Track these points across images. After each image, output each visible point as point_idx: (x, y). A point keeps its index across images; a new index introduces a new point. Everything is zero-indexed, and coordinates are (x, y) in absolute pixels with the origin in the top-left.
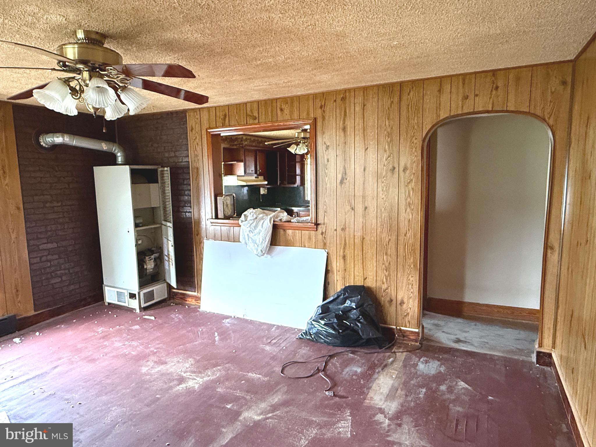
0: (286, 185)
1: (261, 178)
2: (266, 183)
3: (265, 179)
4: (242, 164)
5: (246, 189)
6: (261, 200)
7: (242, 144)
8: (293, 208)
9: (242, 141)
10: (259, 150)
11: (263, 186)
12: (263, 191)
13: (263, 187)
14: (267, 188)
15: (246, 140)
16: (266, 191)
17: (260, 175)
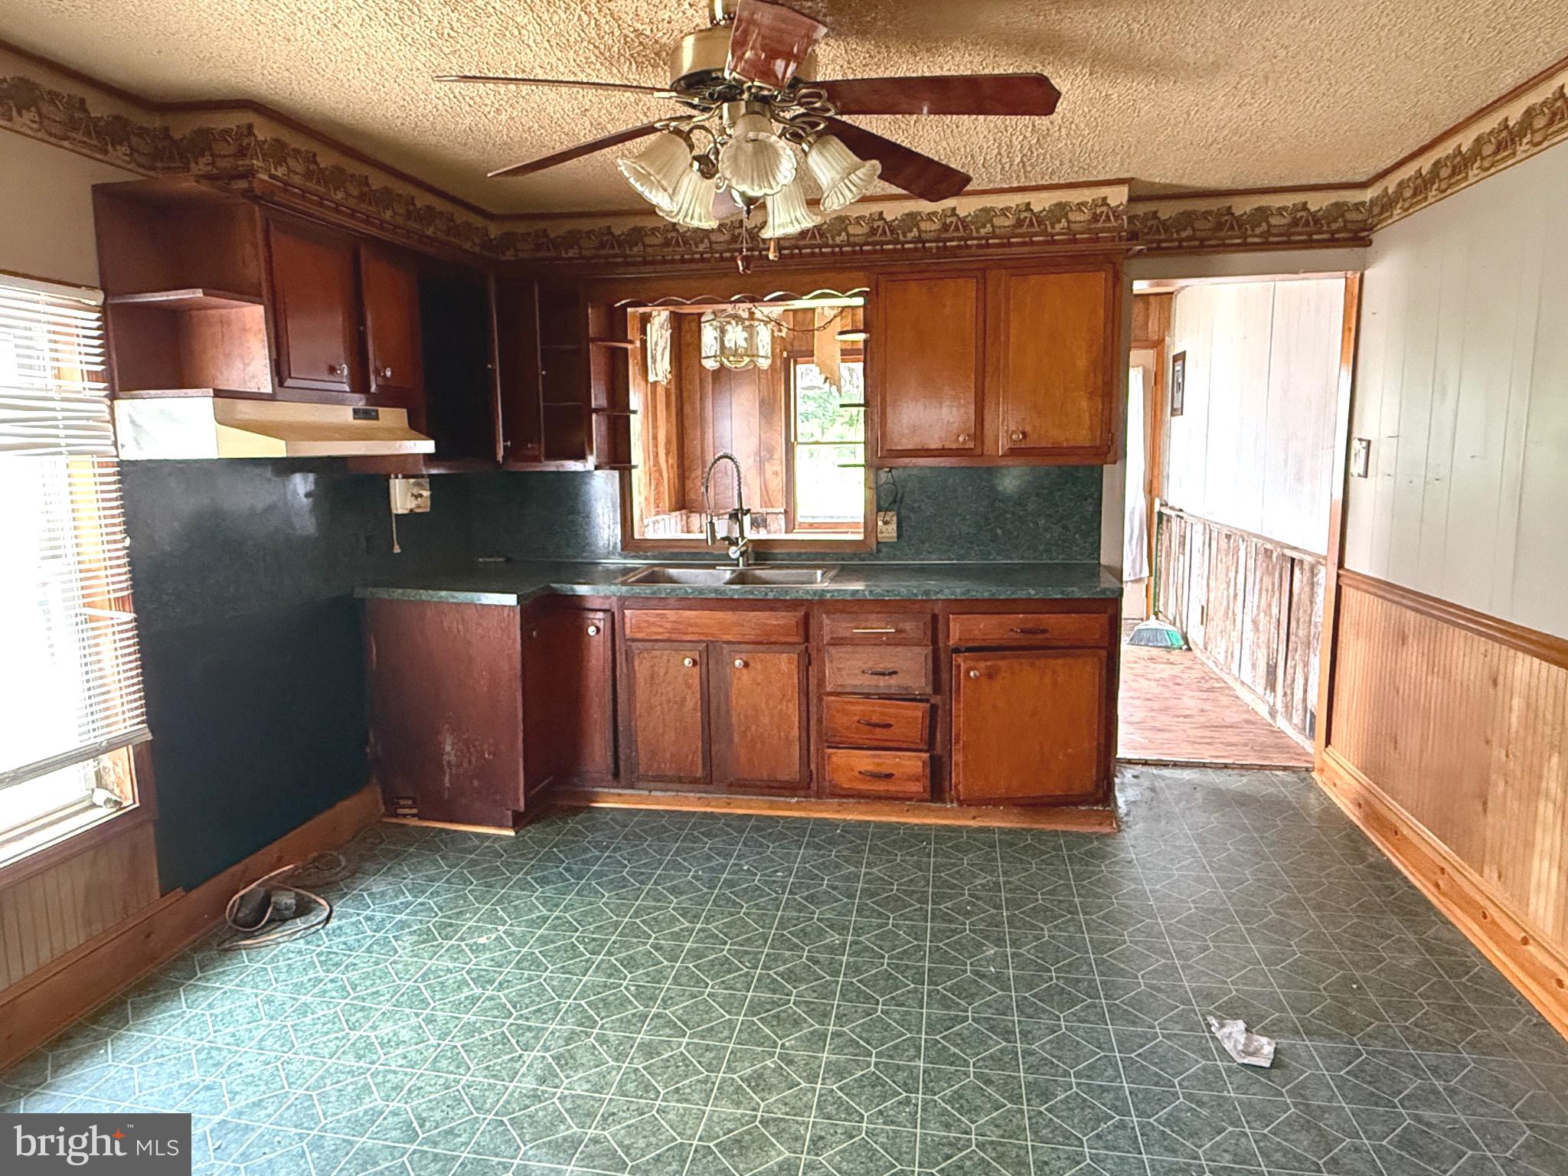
0: (536, 459)
1: (392, 417)
2: (428, 446)
3: (418, 427)
4: (254, 314)
5: (301, 485)
6: (397, 550)
7: (249, 174)
8: (582, 590)
9: (242, 152)
10: (377, 244)
11: (405, 466)
12: (404, 498)
13: (405, 477)
14: (430, 476)
15: (278, 152)
16: (426, 493)
17: (388, 397)
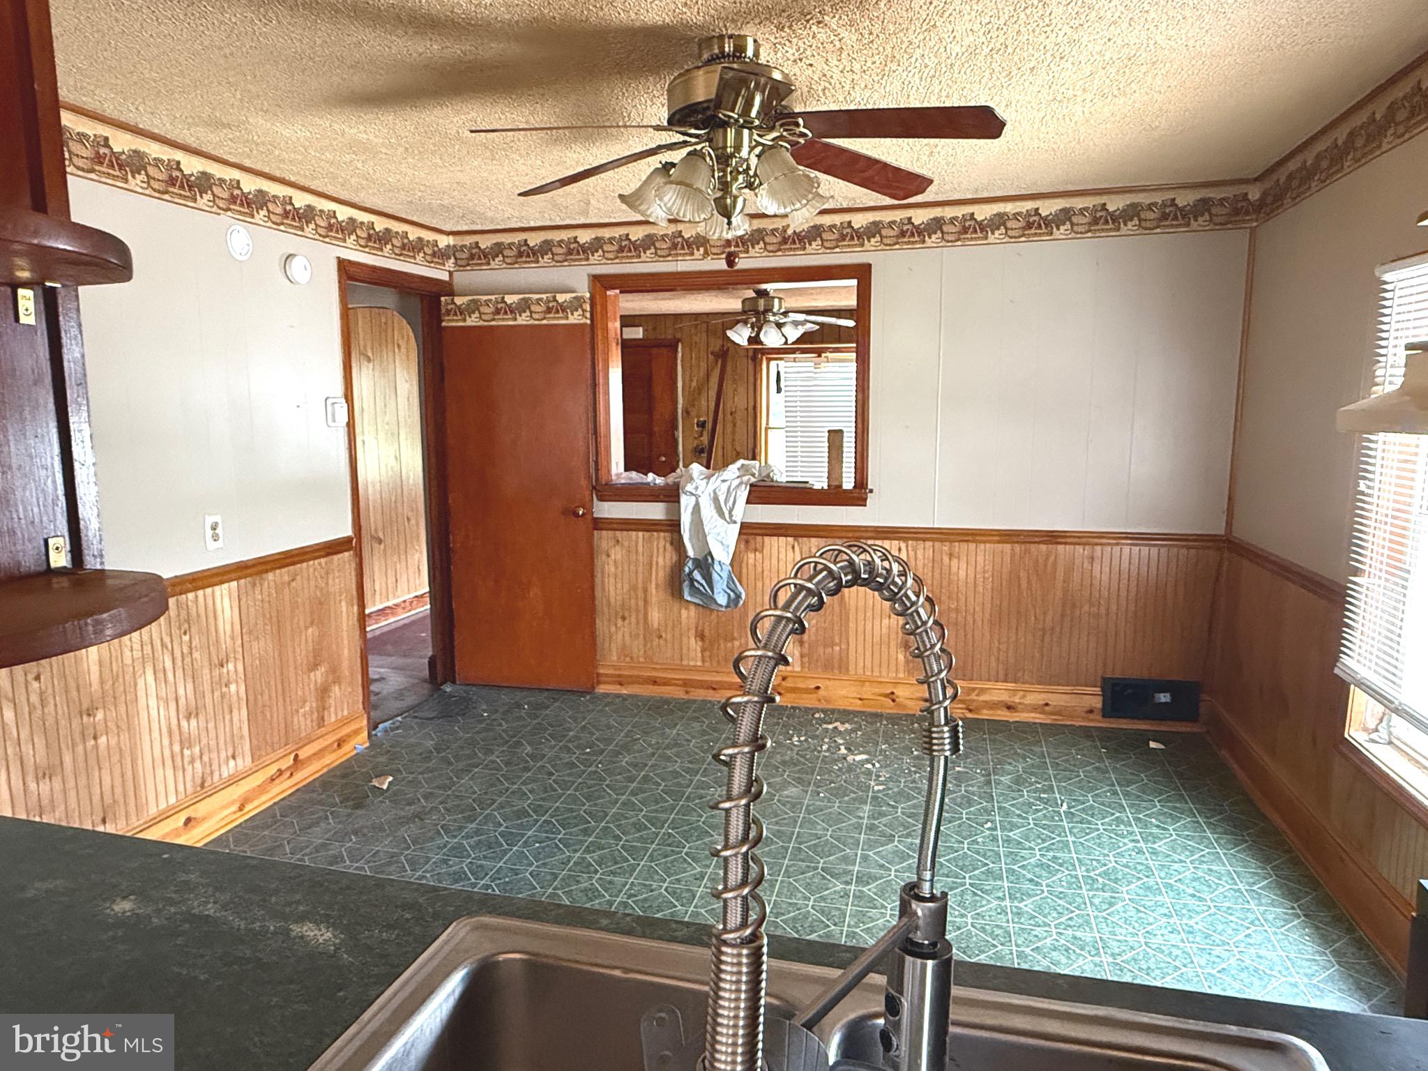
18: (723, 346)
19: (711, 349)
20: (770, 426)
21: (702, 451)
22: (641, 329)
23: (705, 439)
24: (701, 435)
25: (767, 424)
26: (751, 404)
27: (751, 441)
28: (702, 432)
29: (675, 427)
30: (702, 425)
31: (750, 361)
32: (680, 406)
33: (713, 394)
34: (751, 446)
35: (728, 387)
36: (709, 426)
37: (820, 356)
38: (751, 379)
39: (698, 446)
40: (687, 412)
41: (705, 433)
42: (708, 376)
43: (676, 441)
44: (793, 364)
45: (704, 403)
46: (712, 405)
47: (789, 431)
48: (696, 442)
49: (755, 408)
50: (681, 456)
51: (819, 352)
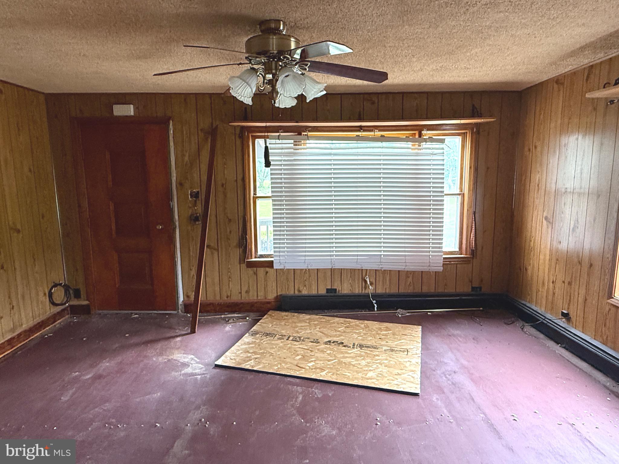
18: (212, 124)
19: (200, 128)
20: (258, 195)
21: (197, 219)
22: (132, 106)
23: (199, 209)
24: (195, 204)
25: (255, 194)
26: (240, 177)
27: (241, 208)
28: (196, 201)
29: (170, 199)
30: (196, 195)
31: (237, 139)
32: (174, 179)
33: (204, 167)
34: (241, 214)
35: (219, 161)
36: (203, 196)
37: (300, 134)
38: (239, 154)
39: (192, 215)
40: (180, 184)
41: (199, 203)
42: (199, 150)
43: (171, 211)
44: (278, 141)
45: (196, 176)
46: (205, 178)
47: (275, 198)
48: (190, 211)
49: (243, 180)
50: (177, 224)
51: (299, 131)
